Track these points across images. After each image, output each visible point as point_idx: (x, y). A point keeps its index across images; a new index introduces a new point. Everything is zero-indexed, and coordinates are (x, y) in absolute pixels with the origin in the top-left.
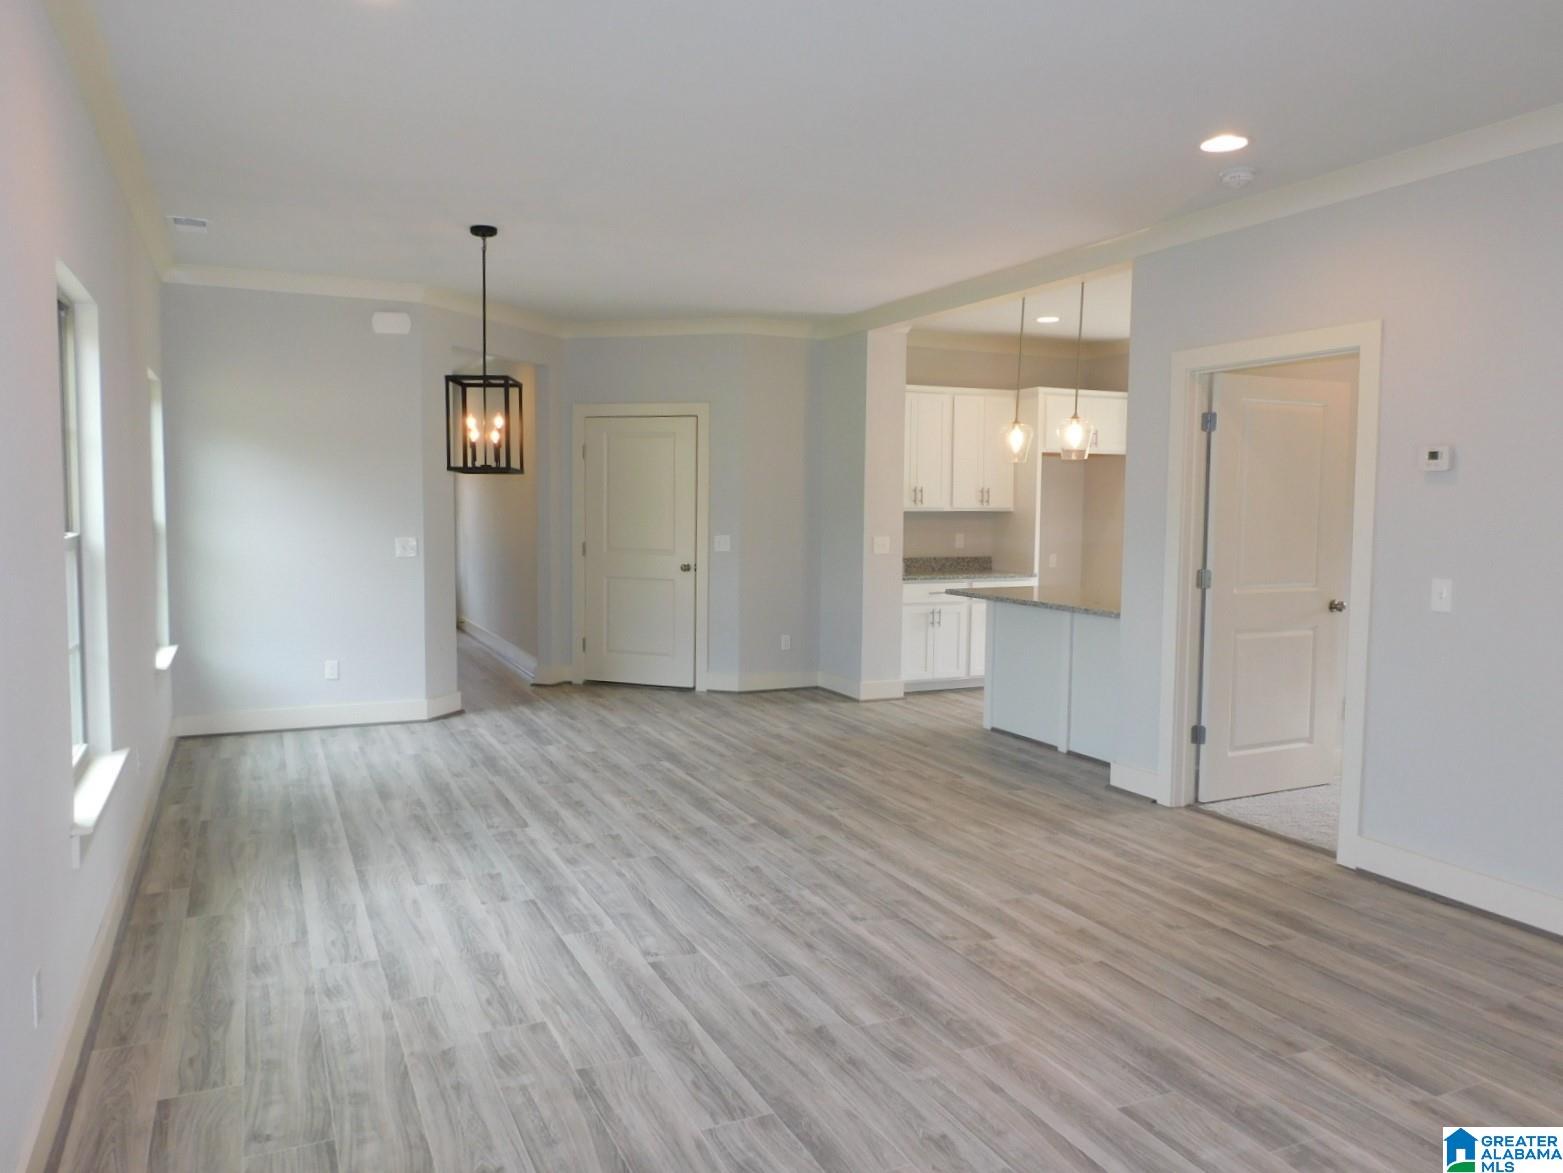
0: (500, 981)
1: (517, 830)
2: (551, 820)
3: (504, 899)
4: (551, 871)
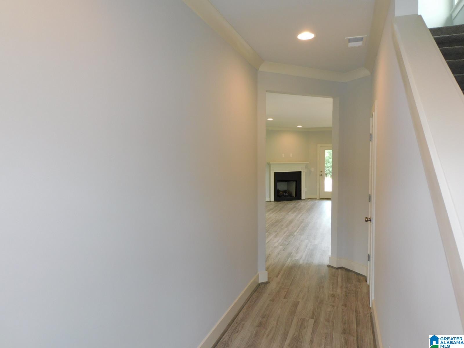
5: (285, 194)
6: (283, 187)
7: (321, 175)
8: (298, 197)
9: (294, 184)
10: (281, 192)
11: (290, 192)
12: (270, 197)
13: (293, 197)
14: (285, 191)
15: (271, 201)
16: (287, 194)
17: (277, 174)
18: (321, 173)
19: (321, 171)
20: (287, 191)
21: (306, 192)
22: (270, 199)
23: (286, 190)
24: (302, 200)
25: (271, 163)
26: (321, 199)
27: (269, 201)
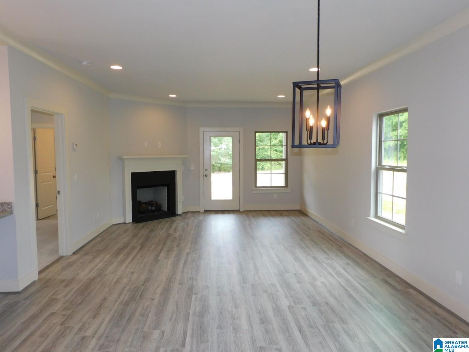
0: (294, 257)
1: (293, 304)
2: (277, 310)
3: (295, 274)
4: (281, 282)
5: (150, 208)
6: (145, 195)
7: (206, 176)
8: (171, 212)
9: (165, 189)
10: (144, 206)
11: (159, 204)
12: (124, 215)
13: (164, 211)
14: (150, 203)
15: (127, 222)
16: (154, 208)
17: (135, 177)
18: (206, 173)
19: (205, 169)
20: (153, 203)
21: (183, 201)
22: (125, 219)
23: (152, 201)
24: (177, 215)
25: (124, 157)
26: (206, 212)
27: (123, 222)
